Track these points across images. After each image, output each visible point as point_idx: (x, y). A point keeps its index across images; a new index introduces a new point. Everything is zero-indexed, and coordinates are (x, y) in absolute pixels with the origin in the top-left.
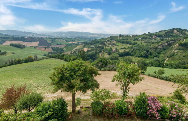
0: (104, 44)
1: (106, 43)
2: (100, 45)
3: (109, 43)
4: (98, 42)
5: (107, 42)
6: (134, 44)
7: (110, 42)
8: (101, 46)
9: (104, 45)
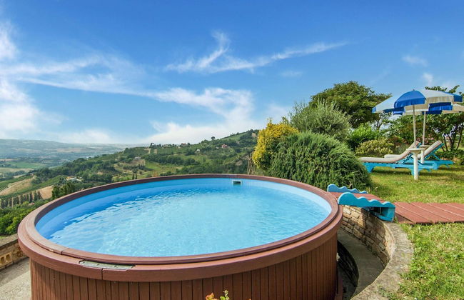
0: (113, 169)
1: (115, 165)
2: (99, 173)
3: (124, 164)
4: (90, 165)
5: (121, 163)
6: (189, 162)
7: (129, 162)
8: (102, 176)
9: (110, 173)
